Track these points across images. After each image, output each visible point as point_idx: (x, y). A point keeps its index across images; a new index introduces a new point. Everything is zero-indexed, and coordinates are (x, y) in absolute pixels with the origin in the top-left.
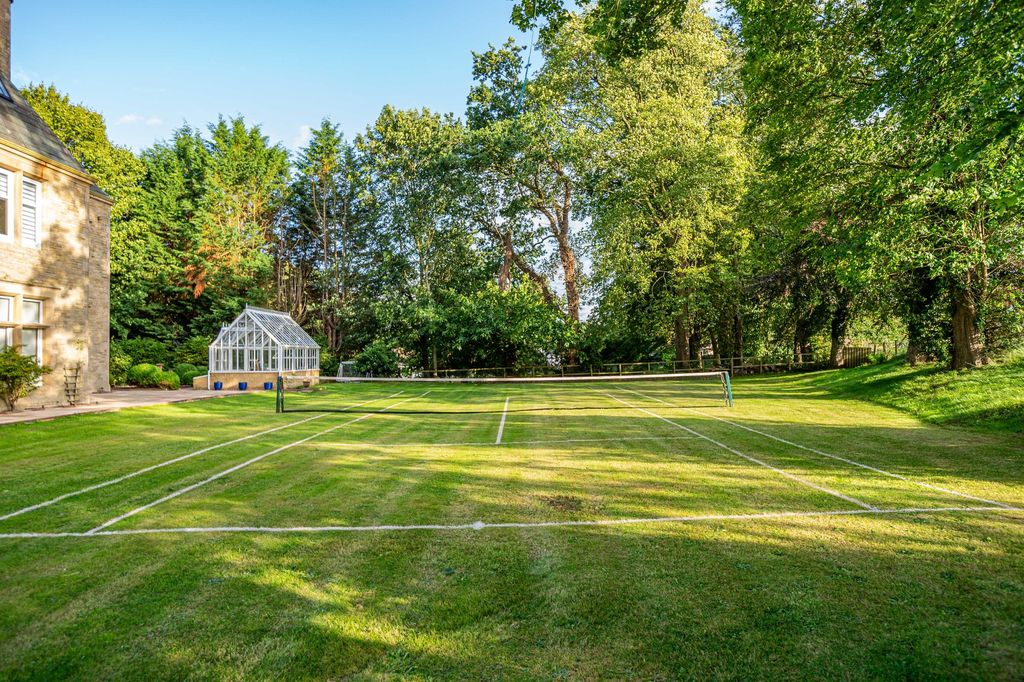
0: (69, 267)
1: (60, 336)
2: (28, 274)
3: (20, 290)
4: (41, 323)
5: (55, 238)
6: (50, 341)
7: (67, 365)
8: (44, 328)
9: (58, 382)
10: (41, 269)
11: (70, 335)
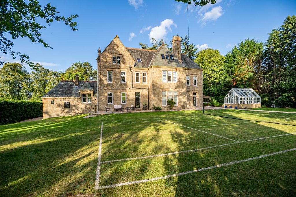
0: (182, 85)
1: (181, 97)
2: (174, 87)
3: (173, 90)
4: (178, 95)
5: (179, 80)
6: (179, 98)
7: (182, 102)
8: (178, 96)
9: (180, 105)
10: (177, 86)
11: (183, 97)
